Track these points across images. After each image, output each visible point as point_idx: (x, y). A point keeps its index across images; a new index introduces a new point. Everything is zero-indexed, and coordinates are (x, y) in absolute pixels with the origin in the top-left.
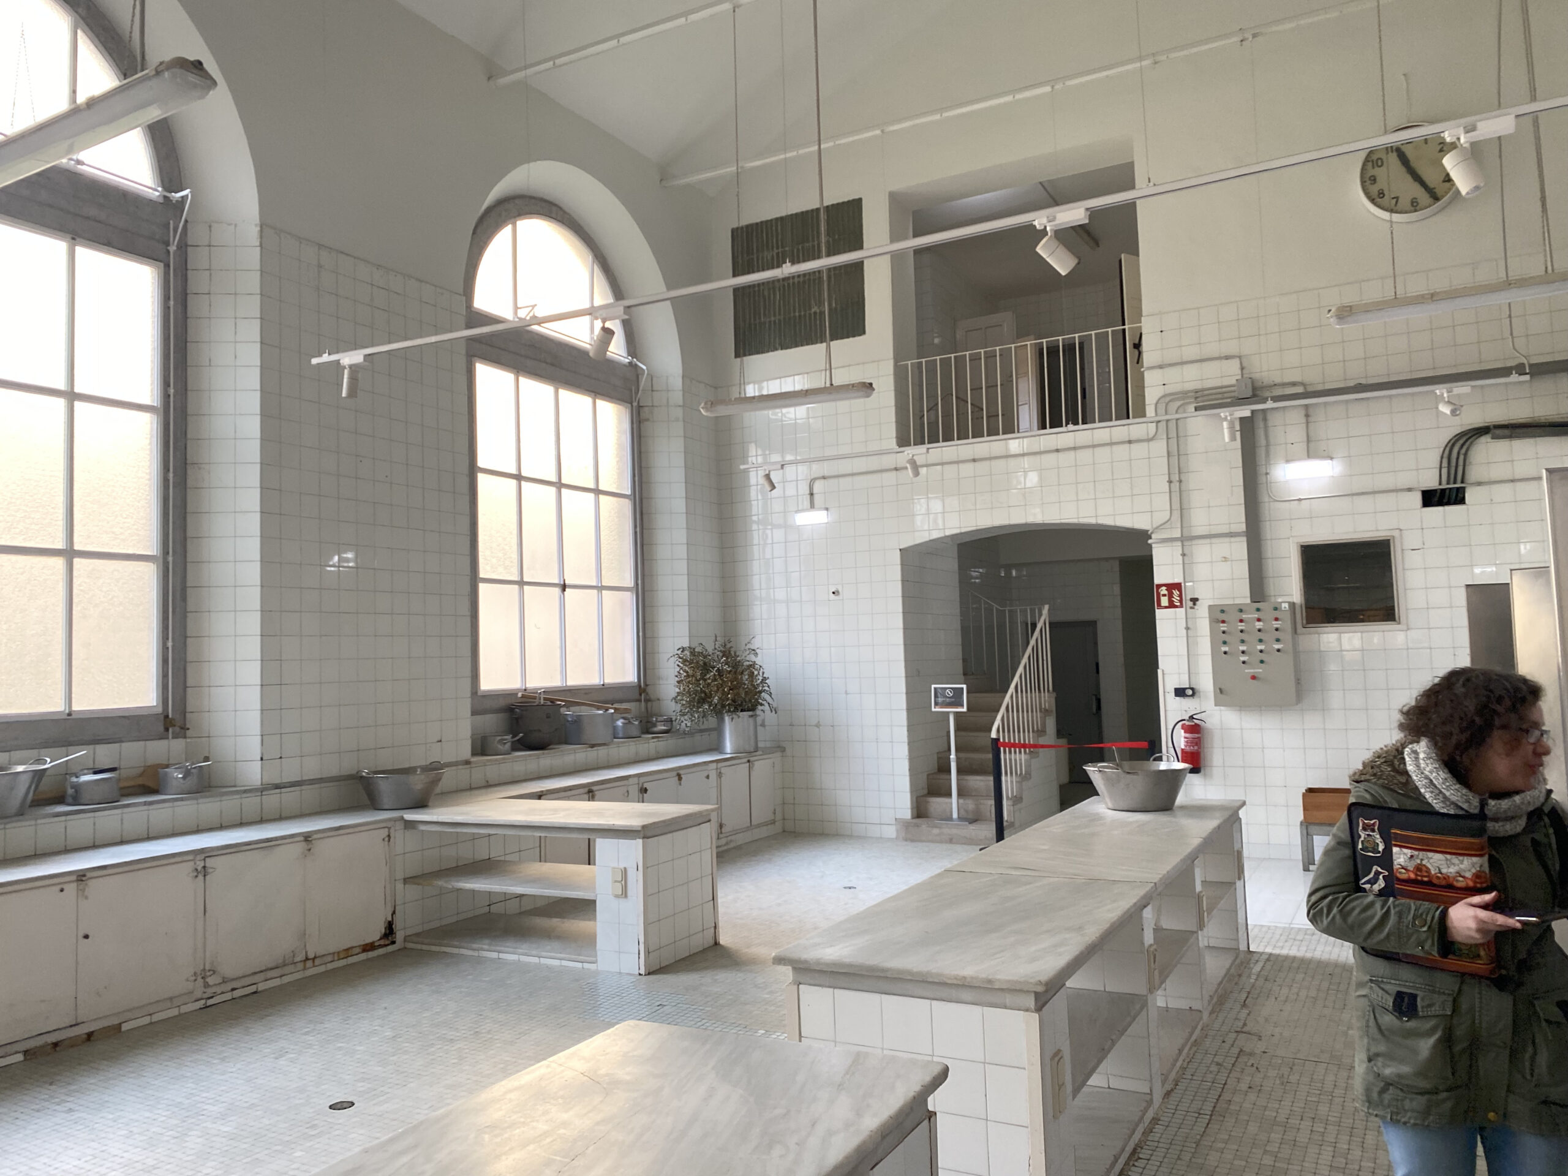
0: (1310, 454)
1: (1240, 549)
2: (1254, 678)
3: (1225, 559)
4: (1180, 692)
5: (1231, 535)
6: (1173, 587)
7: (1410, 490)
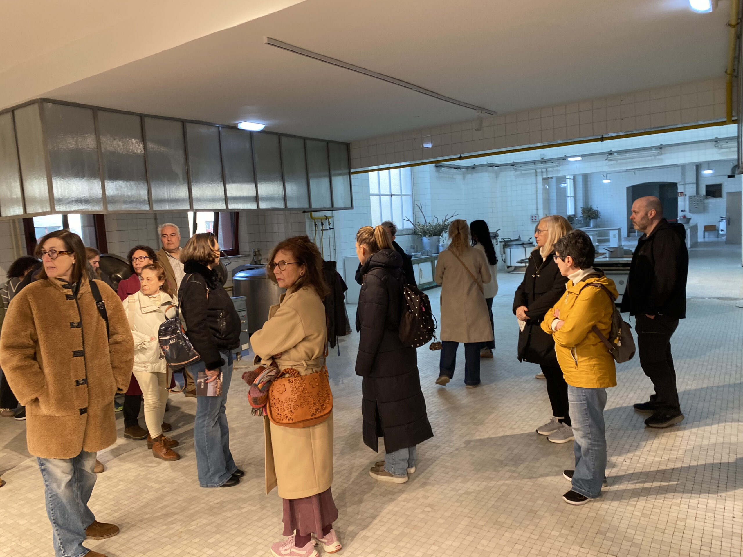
0: (709, 169)
1: (695, 186)
2: (696, 208)
3: (692, 188)
4: (682, 211)
5: (693, 183)
6: (681, 193)
7: (725, 175)
